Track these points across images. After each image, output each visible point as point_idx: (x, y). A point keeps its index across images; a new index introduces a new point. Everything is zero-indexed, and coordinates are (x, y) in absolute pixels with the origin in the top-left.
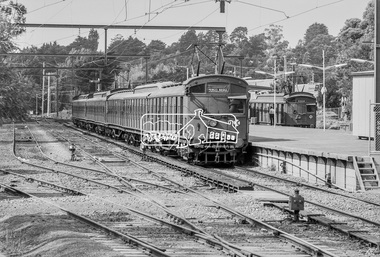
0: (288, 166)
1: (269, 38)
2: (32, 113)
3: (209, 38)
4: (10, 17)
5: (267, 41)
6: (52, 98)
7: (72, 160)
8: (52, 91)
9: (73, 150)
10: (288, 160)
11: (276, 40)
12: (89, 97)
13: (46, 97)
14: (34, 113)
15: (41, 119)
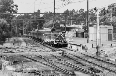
0: (72, 47)
1: (90, 12)
2: (20, 34)
3: (73, 12)
4: (13, 8)
5: (90, 13)
6: (26, 30)
7: (27, 46)
8: (26, 28)
9: (27, 44)
10: (72, 45)
11: (93, 12)
12: (34, 30)
13: (24, 30)
14: (21, 34)
15: (23, 36)
